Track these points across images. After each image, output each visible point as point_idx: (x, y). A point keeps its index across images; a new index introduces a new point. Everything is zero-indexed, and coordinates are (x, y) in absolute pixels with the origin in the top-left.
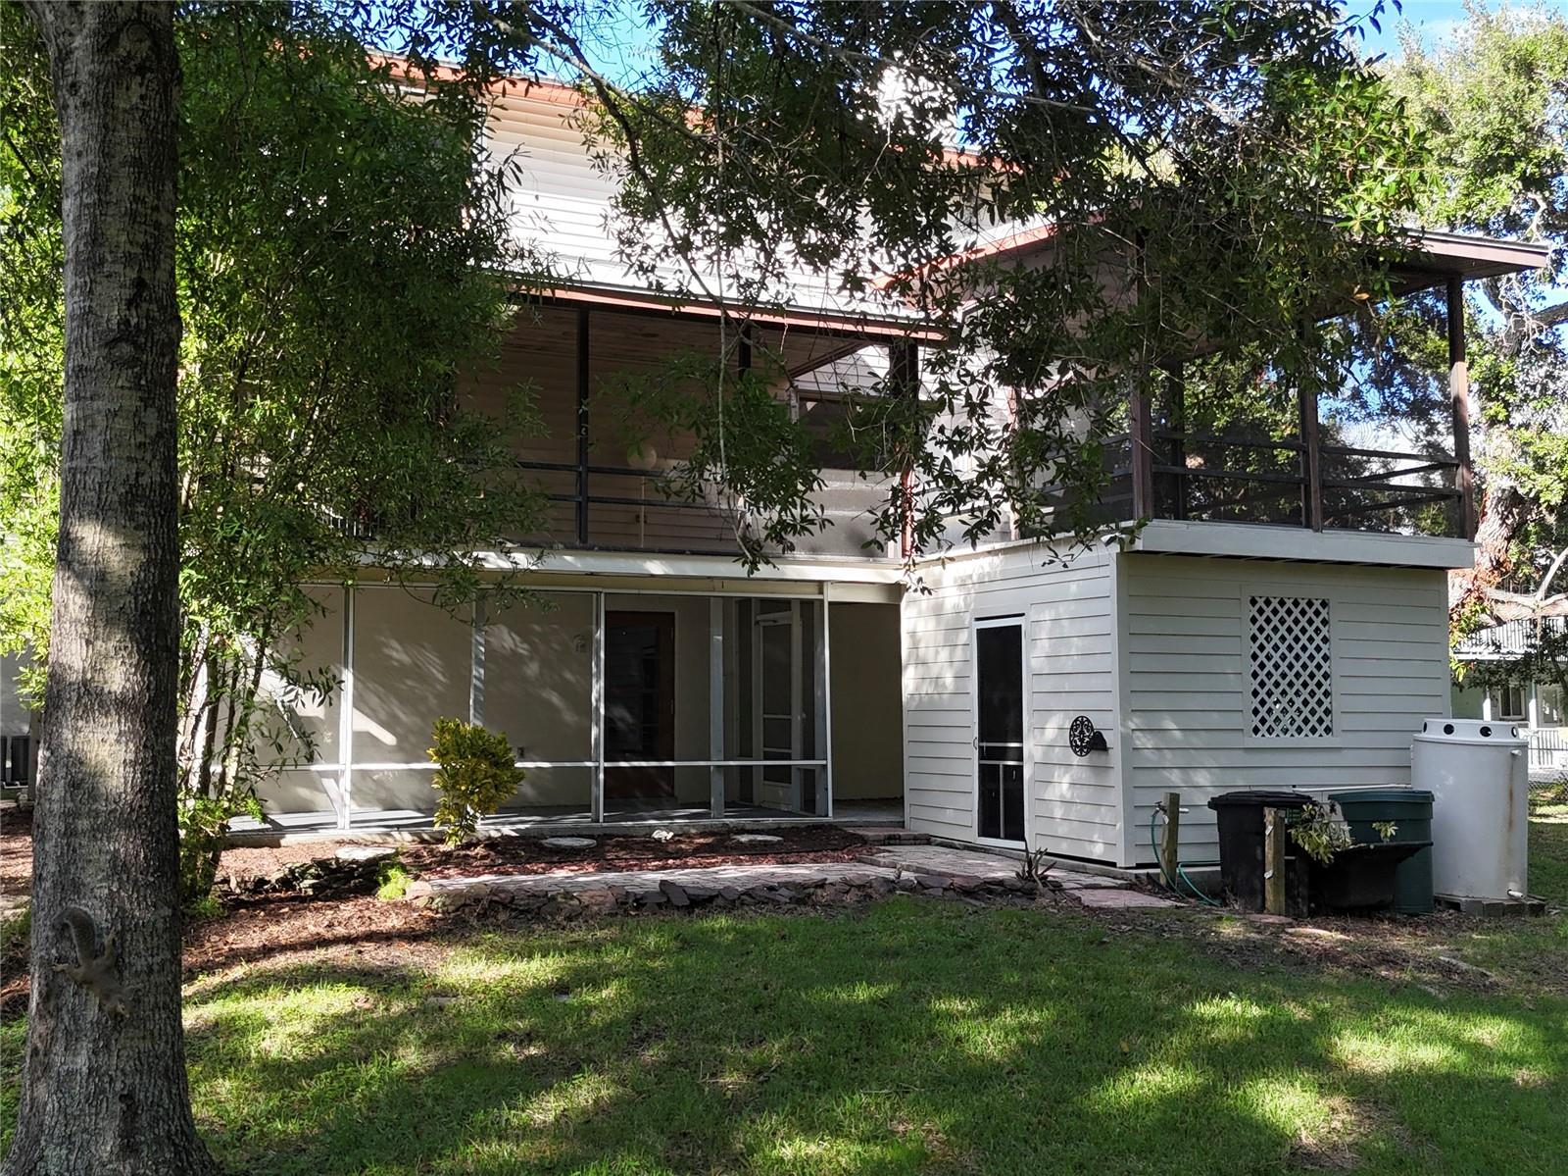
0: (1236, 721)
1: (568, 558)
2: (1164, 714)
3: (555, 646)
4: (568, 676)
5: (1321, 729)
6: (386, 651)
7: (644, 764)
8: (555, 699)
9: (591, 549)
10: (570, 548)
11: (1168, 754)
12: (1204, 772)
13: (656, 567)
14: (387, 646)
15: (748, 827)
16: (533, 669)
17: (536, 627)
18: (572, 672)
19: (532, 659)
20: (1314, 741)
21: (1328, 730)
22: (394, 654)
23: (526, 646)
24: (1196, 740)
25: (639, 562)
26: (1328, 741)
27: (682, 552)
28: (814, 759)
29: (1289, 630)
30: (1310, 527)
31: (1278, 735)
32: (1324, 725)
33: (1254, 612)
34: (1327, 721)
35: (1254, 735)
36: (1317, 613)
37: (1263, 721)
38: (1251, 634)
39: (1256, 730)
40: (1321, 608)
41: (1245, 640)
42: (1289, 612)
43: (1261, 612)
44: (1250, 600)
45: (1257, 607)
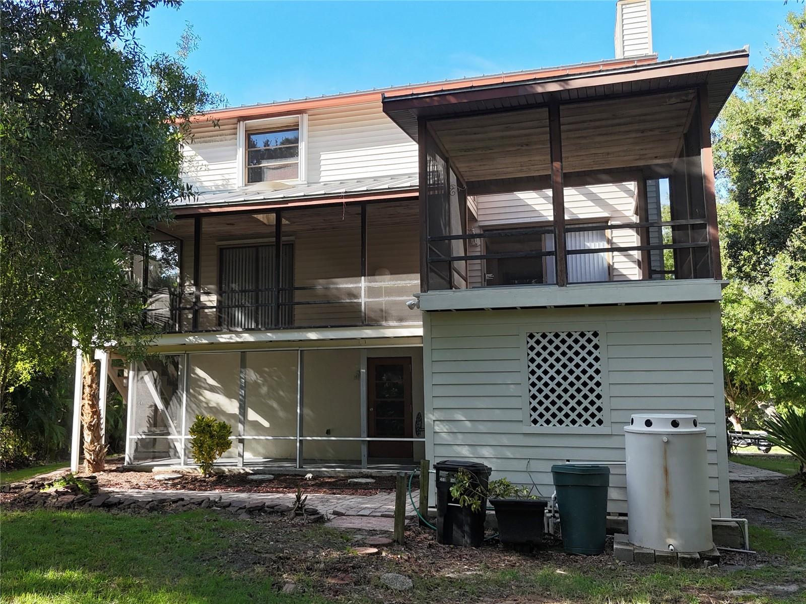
0: (517, 415)
1: (269, 334)
2: (458, 411)
3: (276, 379)
4: (281, 393)
5: (593, 421)
7: (319, 438)
8: (275, 405)
9: (279, 329)
10: (268, 329)
11: (460, 436)
12: (489, 448)
13: (313, 335)
15: (373, 475)
16: (264, 390)
17: (266, 369)
19: (263, 385)
20: (587, 429)
21: (600, 422)
23: (261, 379)
24: (482, 428)
25: (304, 333)
26: (599, 429)
27: (326, 327)
28: (412, 437)
29: (564, 354)
30: (557, 284)
31: (554, 425)
32: (596, 419)
33: (532, 342)
34: (599, 416)
35: (533, 425)
36: (589, 341)
37: (541, 415)
38: (530, 357)
39: (535, 422)
40: (592, 338)
41: (525, 361)
42: (563, 341)
43: (538, 342)
44: (528, 334)
45: (535, 339)
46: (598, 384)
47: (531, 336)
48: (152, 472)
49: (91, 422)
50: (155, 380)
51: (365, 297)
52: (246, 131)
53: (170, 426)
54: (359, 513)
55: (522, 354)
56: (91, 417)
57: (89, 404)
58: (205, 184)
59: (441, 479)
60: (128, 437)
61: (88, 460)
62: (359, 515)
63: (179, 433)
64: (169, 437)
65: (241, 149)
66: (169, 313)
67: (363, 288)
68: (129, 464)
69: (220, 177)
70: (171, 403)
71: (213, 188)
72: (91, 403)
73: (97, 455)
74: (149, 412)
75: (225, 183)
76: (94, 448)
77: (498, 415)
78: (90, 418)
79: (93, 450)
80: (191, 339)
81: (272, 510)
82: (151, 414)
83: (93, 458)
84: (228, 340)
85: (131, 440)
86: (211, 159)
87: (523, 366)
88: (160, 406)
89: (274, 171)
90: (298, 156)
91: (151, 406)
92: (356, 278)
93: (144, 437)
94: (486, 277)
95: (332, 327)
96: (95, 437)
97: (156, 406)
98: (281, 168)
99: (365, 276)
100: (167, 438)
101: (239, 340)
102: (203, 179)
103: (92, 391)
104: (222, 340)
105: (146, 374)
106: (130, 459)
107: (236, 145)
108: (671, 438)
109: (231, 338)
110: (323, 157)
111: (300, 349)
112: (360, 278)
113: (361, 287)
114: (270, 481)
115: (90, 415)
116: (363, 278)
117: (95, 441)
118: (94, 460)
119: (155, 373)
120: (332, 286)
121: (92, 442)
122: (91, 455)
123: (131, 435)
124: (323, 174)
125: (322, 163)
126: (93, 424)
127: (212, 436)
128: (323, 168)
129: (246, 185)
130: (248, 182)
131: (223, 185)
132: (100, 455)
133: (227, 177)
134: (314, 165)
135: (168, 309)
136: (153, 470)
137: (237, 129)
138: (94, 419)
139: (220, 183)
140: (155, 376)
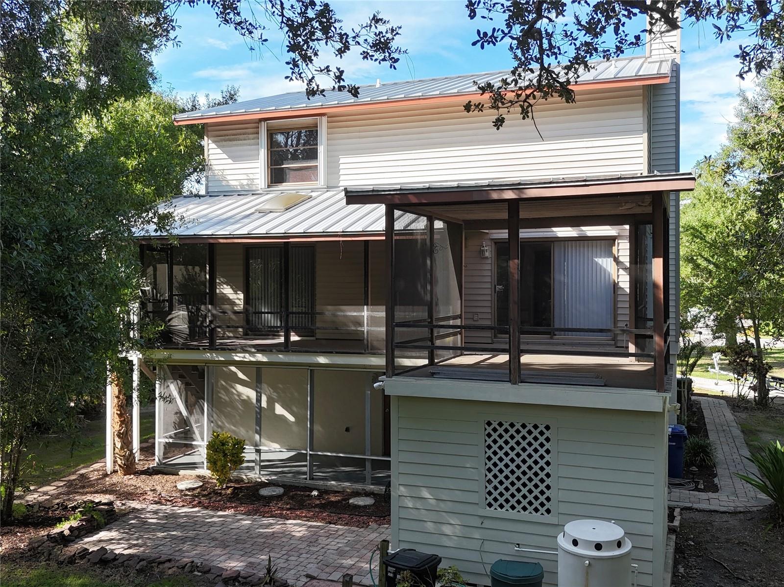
0: (474, 498)
1: (280, 356)
2: (422, 488)
5: (542, 510)
6: (220, 395)
7: (329, 454)
9: (289, 352)
10: (280, 351)
11: (425, 513)
13: (322, 360)
14: (220, 393)
17: (280, 386)
18: (296, 407)
20: (536, 517)
21: (548, 511)
22: (223, 397)
25: (313, 357)
26: (547, 518)
29: (518, 443)
30: (510, 381)
31: (507, 510)
32: (545, 508)
33: (489, 430)
34: (547, 505)
35: (488, 508)
36: (542, 433)
37: (496, 500)
38: (487, 444)
39: (490, 505)
40: (545, 430)
41: (482, 447)
42: (518, 432)
43: (495, 430)
44: (486, 422)
45: (492, 427)
46: (548, 475)
47: (489, 424)
48: (178, 475)
49: (120, 430)
50: (180, 389)
51: (367, 326)
52: (267, 130)
53: (194, 433)
54: (329, 578)
55: (480, 439)
56: (120, 426)
57: (117, 414)
58: (232, 183)
59: (389, 574)
60: (157, 440)
61: (119, 465)
62: (329, 580)
63: (203, 439)
64: (194, 443)
65: (263, 150)
66: (188, 330)
67: (365, 317)
68: (158, 465)
69: (245, 177)
70: (194, 411)
71: (239, 187)
72: (119, 412)
73: (128, 460)
74: (174, 418)
75: (249, 183)
76: (123, 454)
77: (459, 496)
78: (118, 426)
79: (124, 456)
80: (208, 355)
81: (245, 581)
82: (176, 420)
83: (123, 462)
84: (242, 359)
85: (160, 443)
86: (235, 158)
87: (480, 451)
88: (185, 413)
89: (296, 172)
90: (317, 158)
91: (176, 413)
92: (359, 307)
93: (171, 441)
94: (497, 289)
95: (337, 353)
96: (125, 443)
97: (181, 413)
98: (302, 169)
99: (367, 305)
100: (192, 444)
101: (253, 359)
102: (229, 178)
103: (119, 401)
104: (237, 359)
105: (172, 383)
106: (159, 460)
107: (259, 144)
108: (592, 562)
109: (244, 357)
110: (342, 161)
111: (310, 368)
112: (362, 307)
113: (364, 316)
114: (279, 498)
115: (119, 424)
116: (365, 307)
117: (125, 447)
118: (125, 464)
119: (179, 382)
120: (339, 313)
121: (122, 448)
122: (121, 459)
123: (159, 438)
124: (342, 178)
125: (341, 166)
126: (122, 432)
127: (225, 455)
128: (342, 172)
129: (269, 186)
130: (272, 183)
131: (248, 185)
132: (130, 459)
133: (251, 176)
134: (333, 168)
135: (186, 326)
136: (180, 473)
137: (258, 128)
138: (122, 428)
139: (245, 182)
140: (179, 385)
